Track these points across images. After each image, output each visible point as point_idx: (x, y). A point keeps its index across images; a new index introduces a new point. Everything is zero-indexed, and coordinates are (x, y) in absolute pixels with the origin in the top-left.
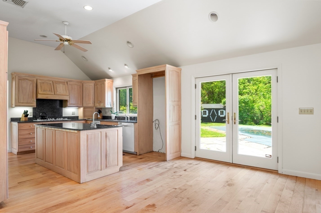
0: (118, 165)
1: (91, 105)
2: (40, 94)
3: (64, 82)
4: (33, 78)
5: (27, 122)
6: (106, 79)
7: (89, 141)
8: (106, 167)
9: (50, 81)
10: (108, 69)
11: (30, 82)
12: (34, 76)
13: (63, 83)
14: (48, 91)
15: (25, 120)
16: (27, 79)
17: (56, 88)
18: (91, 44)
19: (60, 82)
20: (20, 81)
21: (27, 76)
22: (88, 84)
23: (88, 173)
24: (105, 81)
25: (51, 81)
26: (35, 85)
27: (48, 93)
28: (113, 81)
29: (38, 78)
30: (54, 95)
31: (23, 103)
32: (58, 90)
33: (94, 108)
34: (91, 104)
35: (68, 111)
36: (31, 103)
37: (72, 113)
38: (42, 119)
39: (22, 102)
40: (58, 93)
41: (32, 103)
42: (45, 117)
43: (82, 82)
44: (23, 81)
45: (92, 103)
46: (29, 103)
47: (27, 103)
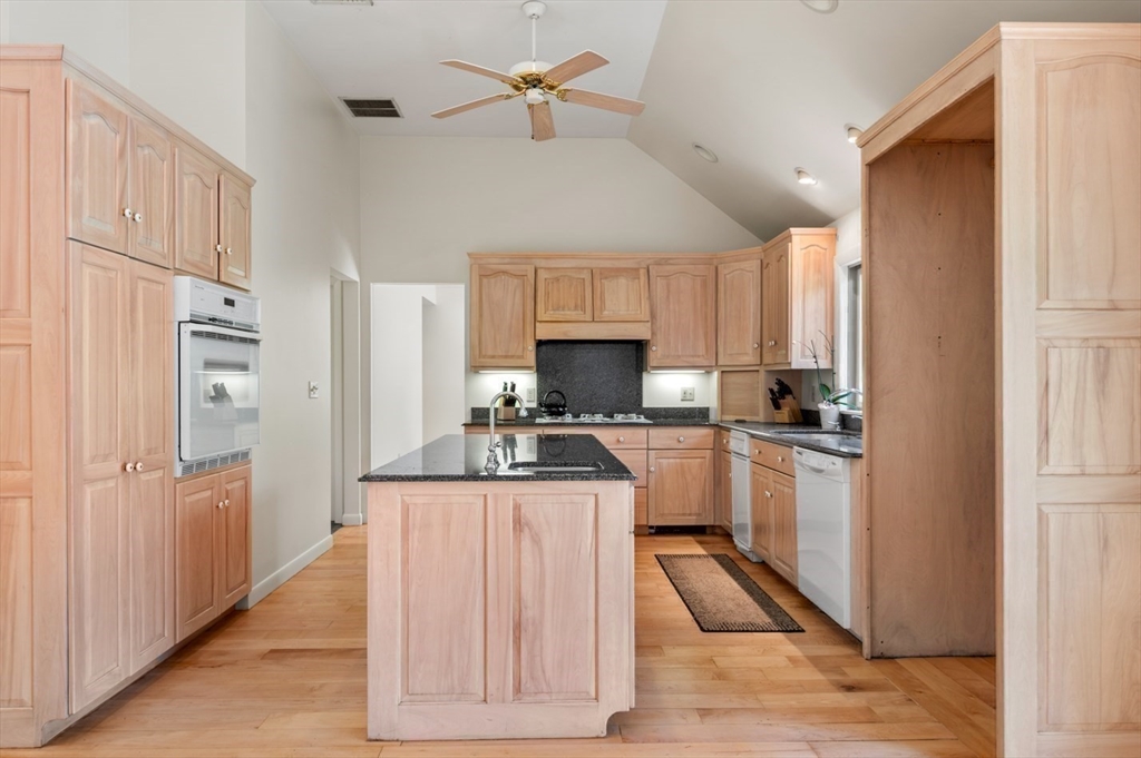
0: (597, 699)
1: (749, 358)
2: (540, 322)
3: (637, 270)
4: (523, 267)
5: (513, 425)
6: (793, 230)
7: (415, 535)
8: (518, 689)
9: (583, 268)
10: (796, 175)
11: (516, 281)
12: (527, 258)
13: (633, 272)
14: (569, 310)
15: (505, 415)
16: (504, 272)
17: (602, 293)
18: (607, 62)
19: (617, 272)
20: (485, 280)
21: (506, 261)
22: (737, 266)
23: (407, 697)
24: (789, 238)
25: (585, 271)
26: (530, 291)
27: (569, 318)
28: (835, 237)
29: (543, 263)
30: (593, 324)
31: (493, 357)
32: (608, 303)
33: (762, 375)
34: (746, 354)
35: (666, 386)
36: (519, 357)
37: (680, 398)
38: (551, 414)
39: (490, 353)
40: (606, 313)
41: (522, 357)
42: (557, 406)
43: (715, 262)
44: (493, 280)
45: (751, 352)
46: (512, 357)
47: (506, 357)
